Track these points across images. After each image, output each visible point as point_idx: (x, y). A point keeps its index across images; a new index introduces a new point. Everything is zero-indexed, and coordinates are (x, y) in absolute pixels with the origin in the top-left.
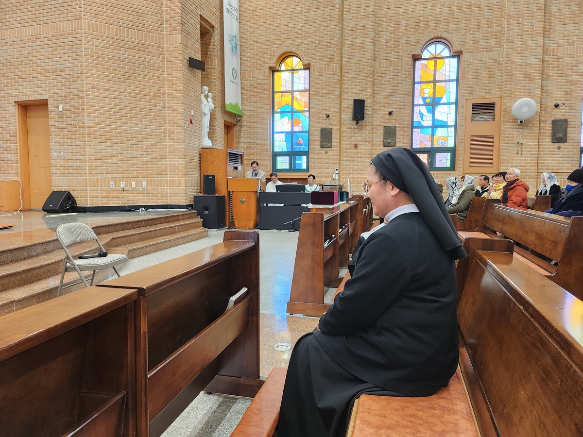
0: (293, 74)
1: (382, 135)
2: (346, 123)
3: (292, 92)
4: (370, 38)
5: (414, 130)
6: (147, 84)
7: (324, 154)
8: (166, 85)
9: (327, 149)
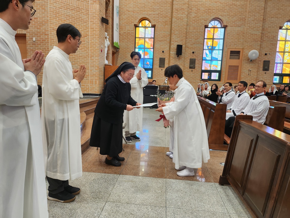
0: (145, 29)
1: (189, 63)
2: (172, 56)
3: (145, 38)
4: (185, 15)
5: (203, 61)
7: (161, 70)
8: (90, 31)
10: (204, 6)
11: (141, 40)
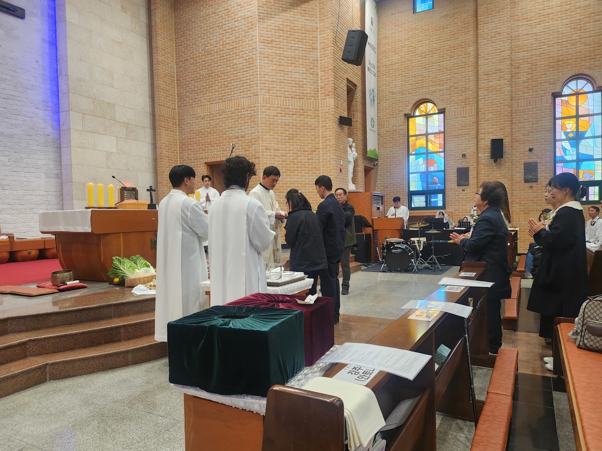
0: (427, 118)
1: (523, 171)
2: (483, 161)
3: (427, 135)
4: (506, 81)
5: (557, 164)
6: (306, 142)
7: (461, 192)
8: (321, 141)
9: (464, 187)
10: (547, 57)
11: (419, 139)
